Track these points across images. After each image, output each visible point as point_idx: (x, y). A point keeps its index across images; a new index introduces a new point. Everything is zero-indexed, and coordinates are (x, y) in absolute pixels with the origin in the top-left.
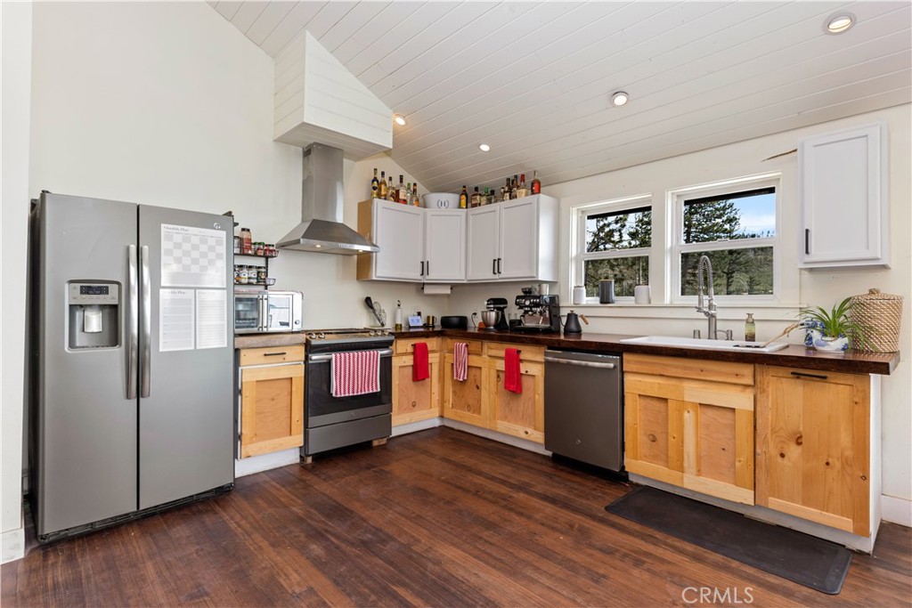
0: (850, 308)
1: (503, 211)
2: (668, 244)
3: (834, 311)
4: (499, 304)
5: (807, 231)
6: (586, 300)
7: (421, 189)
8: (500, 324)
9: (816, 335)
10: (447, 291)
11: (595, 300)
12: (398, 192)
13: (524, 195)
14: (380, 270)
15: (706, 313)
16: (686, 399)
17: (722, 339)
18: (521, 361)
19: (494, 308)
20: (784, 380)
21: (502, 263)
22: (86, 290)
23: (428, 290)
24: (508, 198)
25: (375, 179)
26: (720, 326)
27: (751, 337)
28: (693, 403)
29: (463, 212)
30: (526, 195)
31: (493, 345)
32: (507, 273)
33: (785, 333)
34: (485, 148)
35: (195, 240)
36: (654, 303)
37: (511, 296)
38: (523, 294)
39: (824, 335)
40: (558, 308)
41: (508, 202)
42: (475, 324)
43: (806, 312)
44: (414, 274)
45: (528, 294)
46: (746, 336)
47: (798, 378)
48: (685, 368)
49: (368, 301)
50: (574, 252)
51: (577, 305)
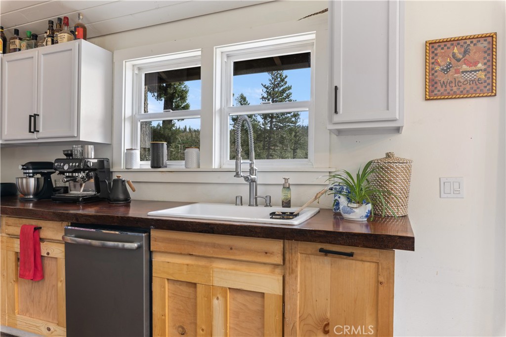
0: (372, 172)
2: (217, 105)
3: (358, 175)
5: (336, 88)
6: (139, 164)
8: (41, 192)
9: (343, 201)
11: (147, 165)
13: (66, 39)
15: (246, 178)
16: (215, 284)
17: (262, 204)
18: (42, 240)
19: (34, 173)
20: (312, 257)
21: (40, 119)
24: (50, 43)
26: (261, 191)
27: (287, 204)
28: (222, 288)
30: (69, 40)
31: (11, 220)
32: (47, 131)
33: (316, 198)
36: (202, 167)
38: (65, 157)
39: (350, 201)
41: (50, 48)
43: (334, 177)
45: (69, 156)
46: (283, 202)
47: (326, 255)
48: (214, 246)
50: (128, 112)
51: (129, 170)
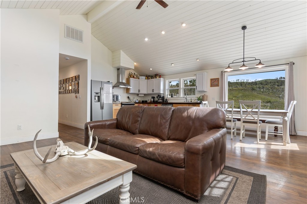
1: (154, 81)
2: (182, 87)
4: (153, 98)
6: (169, 97)
7: (138, 75)
8: (154, 101)
10: (143, 95)
11: (170, 97)
12: (134, 76)
13: (158, 78)
14: (131, 91)
15: (186, 98)
21: (154, 90)
22: (96, 94)
23: (139, 95)
25: (130, 74)
26: (188, 100)
29: (146, 80)
31: (153, 104)
32: (155, 92)
33: (195, 101)
34: (151, 69)
35: (108, 86)
36: (179, 97)
37: (156, 96)
40: (164, 98)
41: (155, 79)
42: (149, 101)
43: (197, 98)
44: (137, 92)
45: (159, 96)
46: (191, 101)
49: (128, 97)
50: (167, 88)
51: (167, 98)
